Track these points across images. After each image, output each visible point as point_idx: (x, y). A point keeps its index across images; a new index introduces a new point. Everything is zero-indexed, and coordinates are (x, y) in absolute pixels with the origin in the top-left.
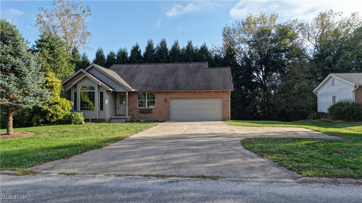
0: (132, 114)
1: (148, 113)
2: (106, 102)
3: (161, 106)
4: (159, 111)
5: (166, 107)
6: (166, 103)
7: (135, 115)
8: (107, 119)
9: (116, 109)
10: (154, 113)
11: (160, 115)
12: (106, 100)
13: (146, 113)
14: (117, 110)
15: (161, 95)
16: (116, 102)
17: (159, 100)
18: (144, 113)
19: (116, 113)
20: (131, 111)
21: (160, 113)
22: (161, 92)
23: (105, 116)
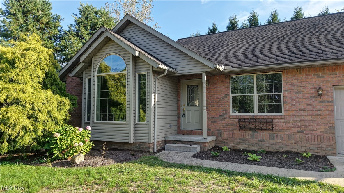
0: (218, 130)
1: (262, 129)
2: (153, 99)
3: (301, 110)
4: (295, 125)
5: (319, 112)
6: (321, 100)
7: (225, 133)
8: (154, 143)
9: (179, 117)
10: (280, 130)
11: (299, 135)
12: (153, 95)
13: (255, 130)
14: (182, 119)
15: (302, 77)
16: (179, 101)
17: (296, 93)
18: (250, 129)
19: (179, 127)
20: (215, 122)
21: (298, 131)
22: (300, 70)
23: (149, 137)
